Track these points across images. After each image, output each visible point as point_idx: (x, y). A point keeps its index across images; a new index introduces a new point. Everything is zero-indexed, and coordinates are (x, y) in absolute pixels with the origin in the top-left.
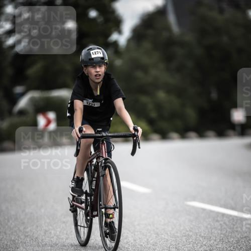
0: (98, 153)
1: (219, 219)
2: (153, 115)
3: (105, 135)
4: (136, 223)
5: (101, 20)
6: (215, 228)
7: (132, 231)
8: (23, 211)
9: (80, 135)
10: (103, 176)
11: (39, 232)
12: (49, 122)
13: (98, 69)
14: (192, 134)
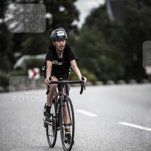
0: (60, 93)
1: (138, 132)
2: (98, 70)
3: (64, 82)
4: (88, 135)
5: (66, 13)
6: (135, 138)
7: (85, 140)
8: (20, 128)
9: (50, 82)
10: (63, 106)
11: (29, 140)
12: (35, 74)
13: (62, 43)
14: (122, 81)
